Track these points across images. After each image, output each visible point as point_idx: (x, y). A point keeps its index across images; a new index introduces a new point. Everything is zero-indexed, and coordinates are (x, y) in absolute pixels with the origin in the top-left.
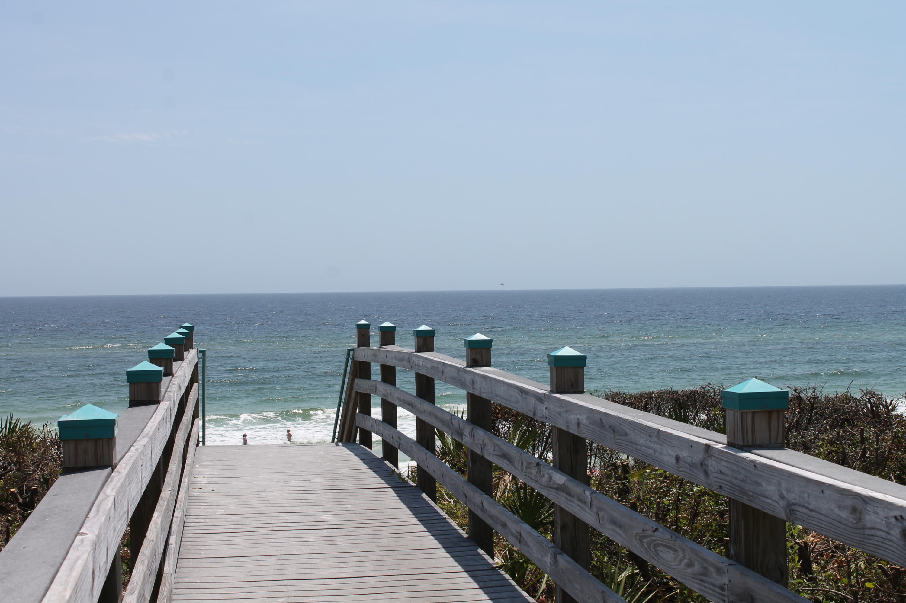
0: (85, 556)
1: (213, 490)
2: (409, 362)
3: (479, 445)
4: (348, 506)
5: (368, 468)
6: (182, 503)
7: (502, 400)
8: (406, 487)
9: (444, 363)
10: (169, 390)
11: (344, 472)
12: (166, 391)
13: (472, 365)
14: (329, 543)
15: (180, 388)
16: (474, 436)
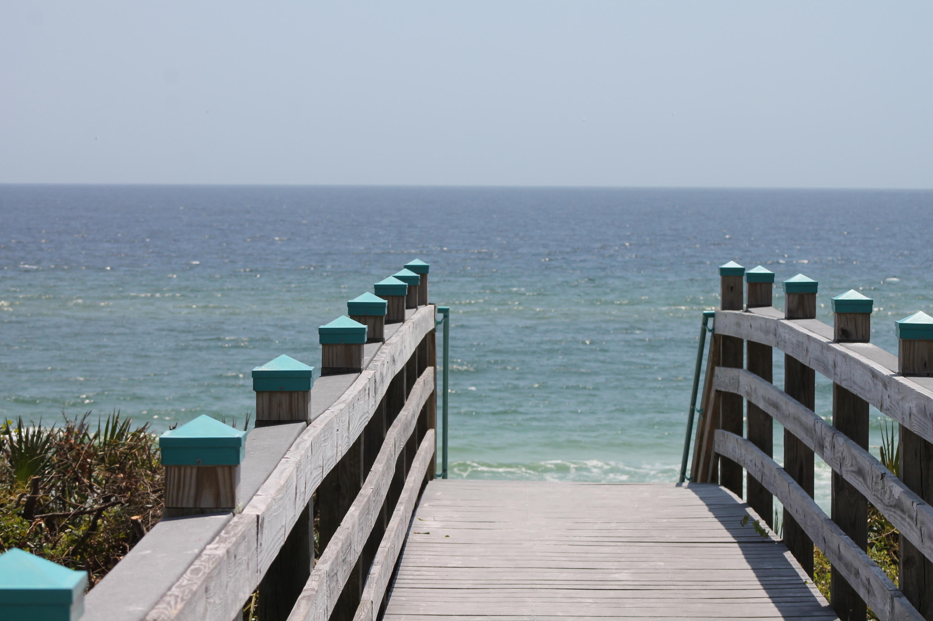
0: (292, 468)
1: (447, 536)
2: (776, 335)
3: (839, 459)
4: (659, 563)
5: (713, 516)
6: (393, 533)
7: (859, 390)
8: (763, 542)
9: (808, 335)
10: (375, 359)
11: (671, 520)
12: (371, 360)
13: (840, 339)
14: (614, 605)
15: (394, 361)
16: (834, 447)
